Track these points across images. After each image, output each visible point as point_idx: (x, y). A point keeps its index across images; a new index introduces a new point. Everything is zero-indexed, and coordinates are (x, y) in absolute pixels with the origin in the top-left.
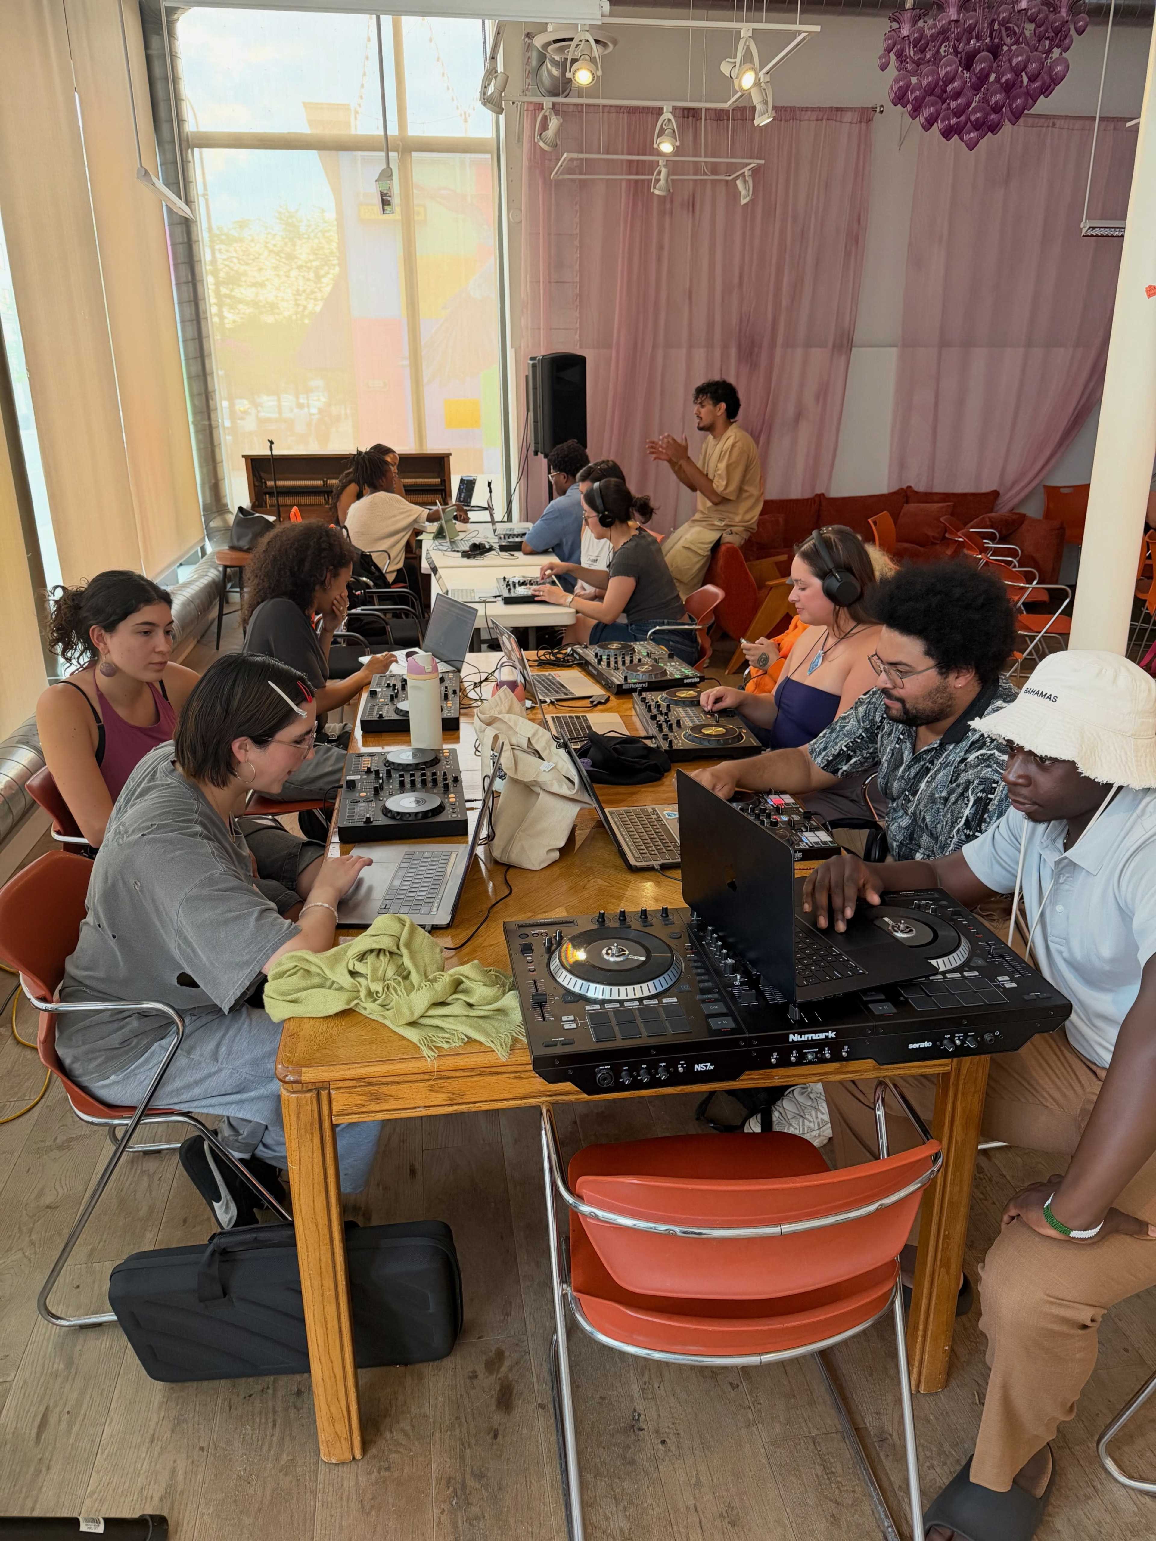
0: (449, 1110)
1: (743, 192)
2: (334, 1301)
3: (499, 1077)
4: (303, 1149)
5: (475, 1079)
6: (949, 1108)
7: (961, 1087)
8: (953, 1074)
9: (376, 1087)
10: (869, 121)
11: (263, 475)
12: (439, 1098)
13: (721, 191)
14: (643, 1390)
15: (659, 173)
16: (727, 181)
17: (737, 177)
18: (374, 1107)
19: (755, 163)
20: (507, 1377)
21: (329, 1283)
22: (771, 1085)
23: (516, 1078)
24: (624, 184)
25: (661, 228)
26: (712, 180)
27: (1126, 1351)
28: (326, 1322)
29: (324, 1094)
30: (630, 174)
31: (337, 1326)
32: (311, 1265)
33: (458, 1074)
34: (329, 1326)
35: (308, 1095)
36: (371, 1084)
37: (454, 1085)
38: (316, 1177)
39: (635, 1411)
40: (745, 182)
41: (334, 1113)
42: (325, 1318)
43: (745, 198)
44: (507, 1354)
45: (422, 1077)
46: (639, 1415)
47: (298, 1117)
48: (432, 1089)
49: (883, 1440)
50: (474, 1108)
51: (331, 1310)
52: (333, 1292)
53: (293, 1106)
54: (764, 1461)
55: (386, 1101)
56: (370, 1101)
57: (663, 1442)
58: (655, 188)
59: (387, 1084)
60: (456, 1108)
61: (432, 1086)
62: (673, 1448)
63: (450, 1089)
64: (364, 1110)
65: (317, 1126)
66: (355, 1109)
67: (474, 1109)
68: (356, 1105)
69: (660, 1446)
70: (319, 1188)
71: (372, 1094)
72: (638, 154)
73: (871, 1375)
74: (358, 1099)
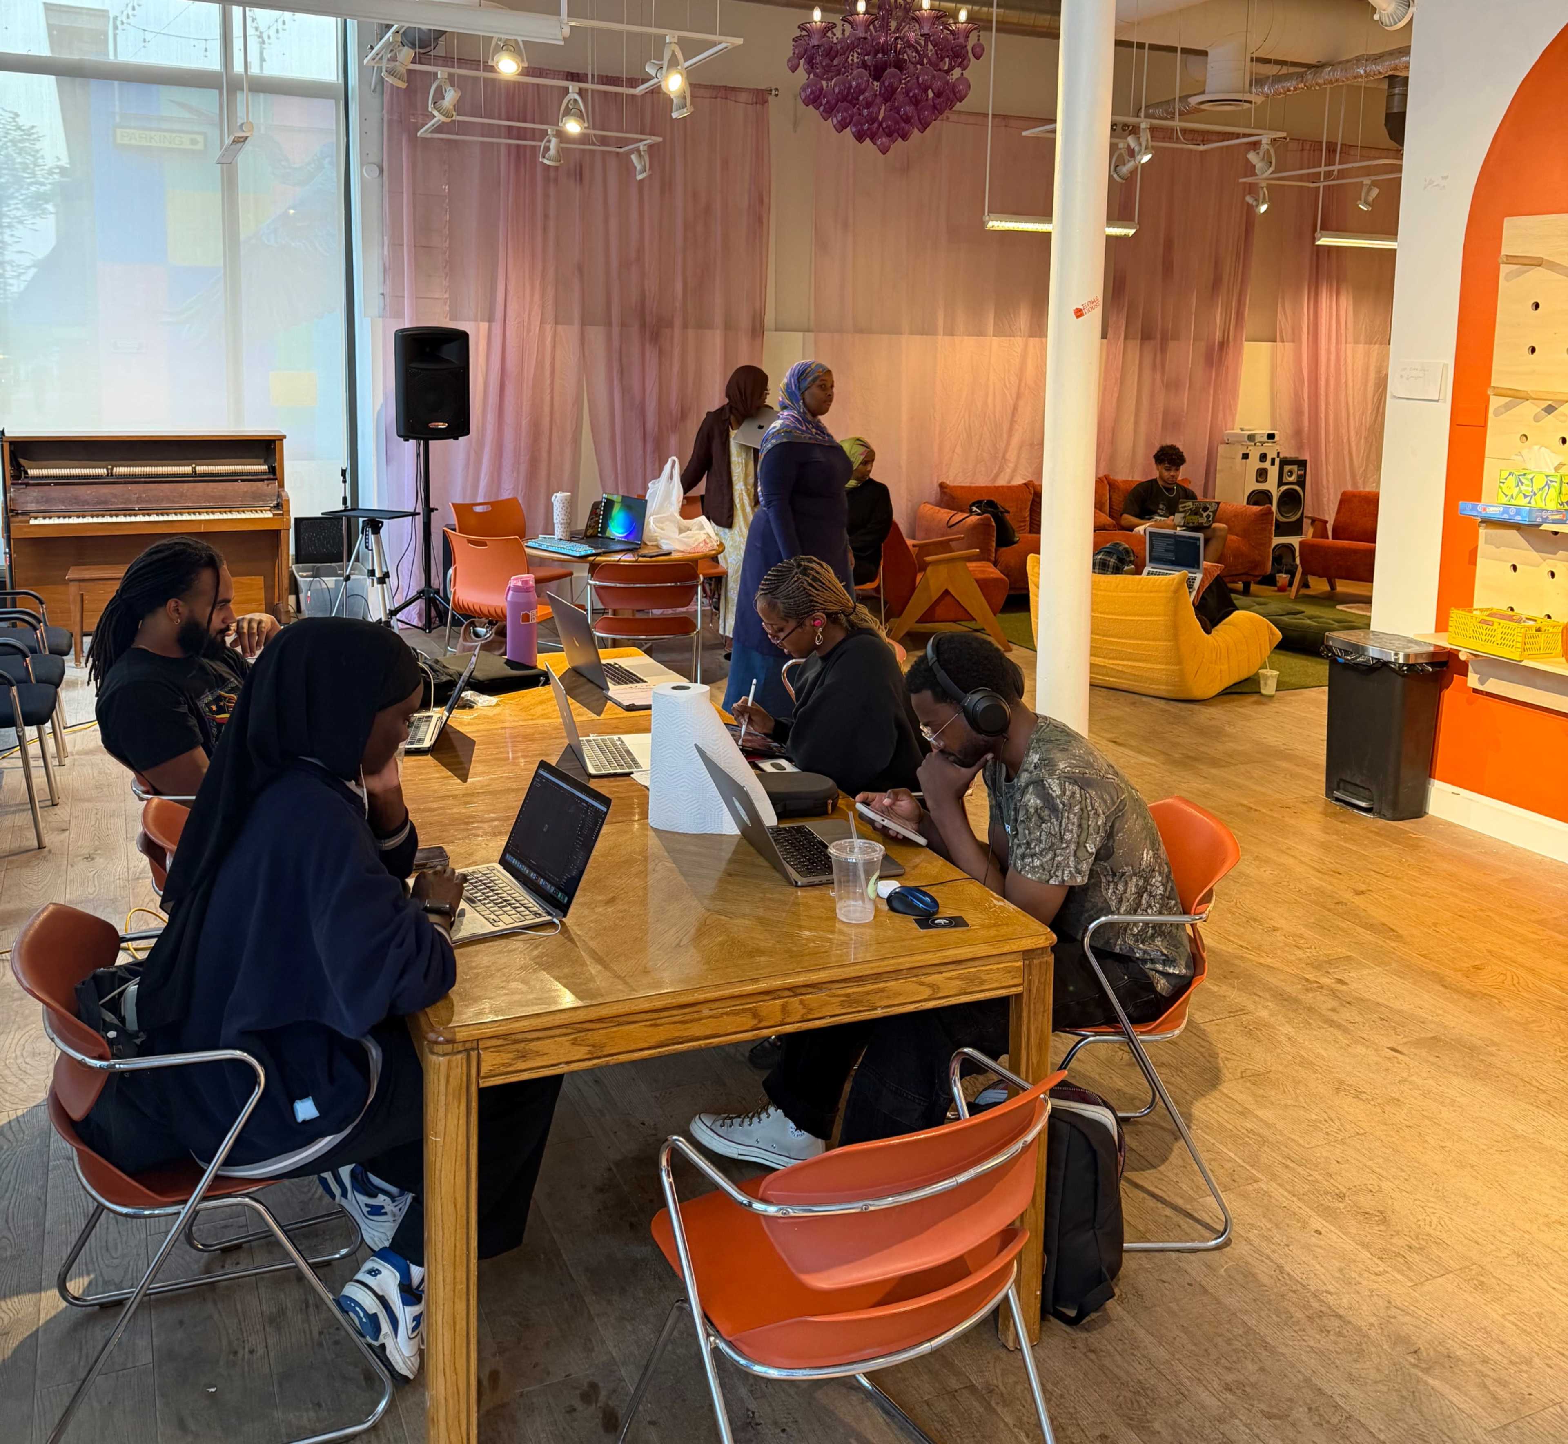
0: (589, 1064)
1: (639, 167)
2: (464, 1297)
3: (637, 1025)
4: (449, 1116)
5: (615, 1029)
6: (1024, 1029)
7: (1032, 1007)
8: (1025, 995)
9: (523, 1045)
10: (765, 102)
11: (22, 461)
12: (581, 1052)
13: (613, 164)
14: (751, 1392)
15: (549, 141)
16: (618, 153)
17: (631, 152)
18: (522, 1066)
19: (650, 140)
20: (608, 1405)
21: (461, 1275)
22: (875, 1016)
23: (651, 1025)
24: (503, 151)
25: (546, 196)
26: (603, 151)
27: (1191, 1285)
28: (454, 1323)
29: (474, 1054)
30: (510, 138)
31: (465, 1328)
32: (445, 1254)
33: (598, 1026)
34: (458, 1328)
35: (459, 1056)
36: (517, 1042)
37: (595, 1037)
38: (459, 1147)
39: (748, 1410)
40: (640, 156)
41: (482, 1074)
42: (454, 1318)
43: (641, 173)
44: (601, 1385)
45: (565, 1031)
46: (753, 1413)
47: (448, 1082)
48: (574, 1043)
49: (991, 1391)
50: (612, 1060)
51: (461, 1306)
52: (464, 1286)
53: (443, 1069)
54: (885, 1428)
55: (531, 1059)
56: (517, 1059)
57: (783, 1431)
58: (544, 157)
59: (532, 1040)
60: (595, 1061)
61: (575, 1039)
62: (794, 1434)
63: (590, 1042)
64: (510, 1069)
65: (464, 1090)
66: (503, 1069)
67: (611, 1063)
68: (503, 1065)
69: (782, 1435)
70: (461, 1160)
71: (518, 1051)
72: (519, 121)
73: (967, 1342)
74: (506, 1058)
